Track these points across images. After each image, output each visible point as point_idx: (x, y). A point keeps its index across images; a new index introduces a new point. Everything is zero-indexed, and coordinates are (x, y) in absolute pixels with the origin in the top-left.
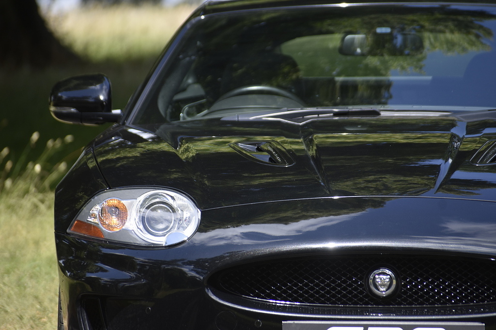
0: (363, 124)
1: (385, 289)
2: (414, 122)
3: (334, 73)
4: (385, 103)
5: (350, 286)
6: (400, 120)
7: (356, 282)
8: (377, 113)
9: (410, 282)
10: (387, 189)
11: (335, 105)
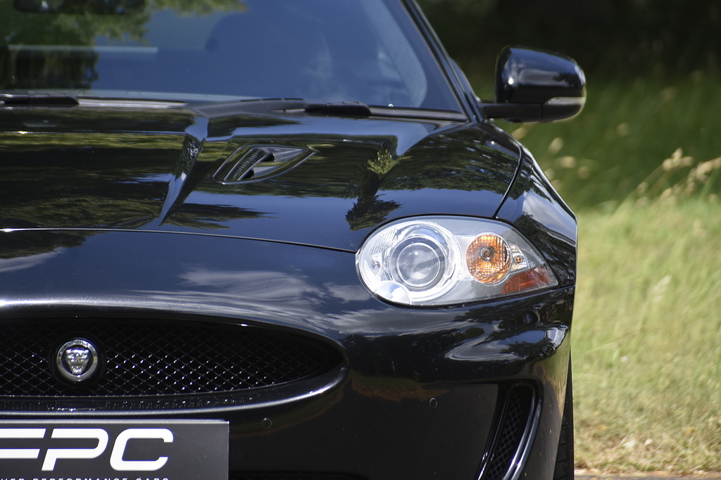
0: (52, 118)
1: (80, 371)
2: (130, 117)
3: (8, 38)
4: (87, 87)
5: (27, 365)
6: (108, 113)
7: (36, 360)
8: (73, 102)
9: (120, 360)
10: (89, 218)
11: (9, 88)
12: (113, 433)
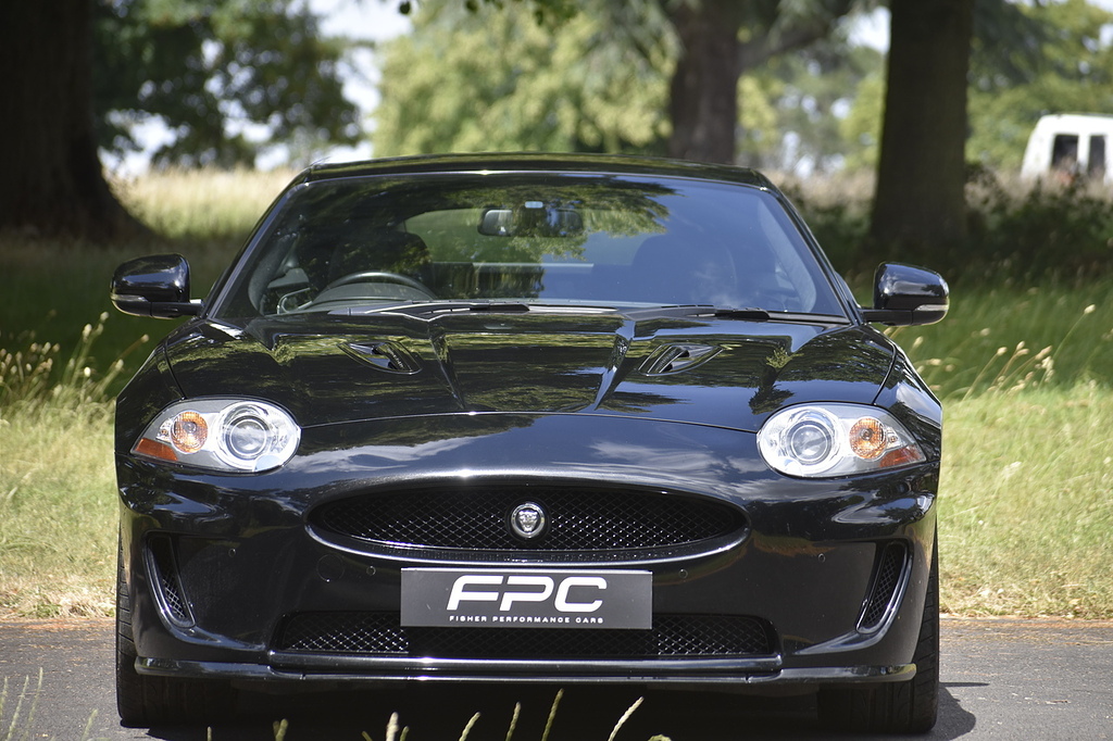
0: (507, 322)
1: (530, 529)
2: (571, 320)
3: (473, 257)
4: (536, 296)
5: (488, 524)
6: (553, 317)
7: (495, 520)
8: (524, 308)
9: (562, 521)
10: (536, 403)
11: (473, 297)
12: (558, 580)
